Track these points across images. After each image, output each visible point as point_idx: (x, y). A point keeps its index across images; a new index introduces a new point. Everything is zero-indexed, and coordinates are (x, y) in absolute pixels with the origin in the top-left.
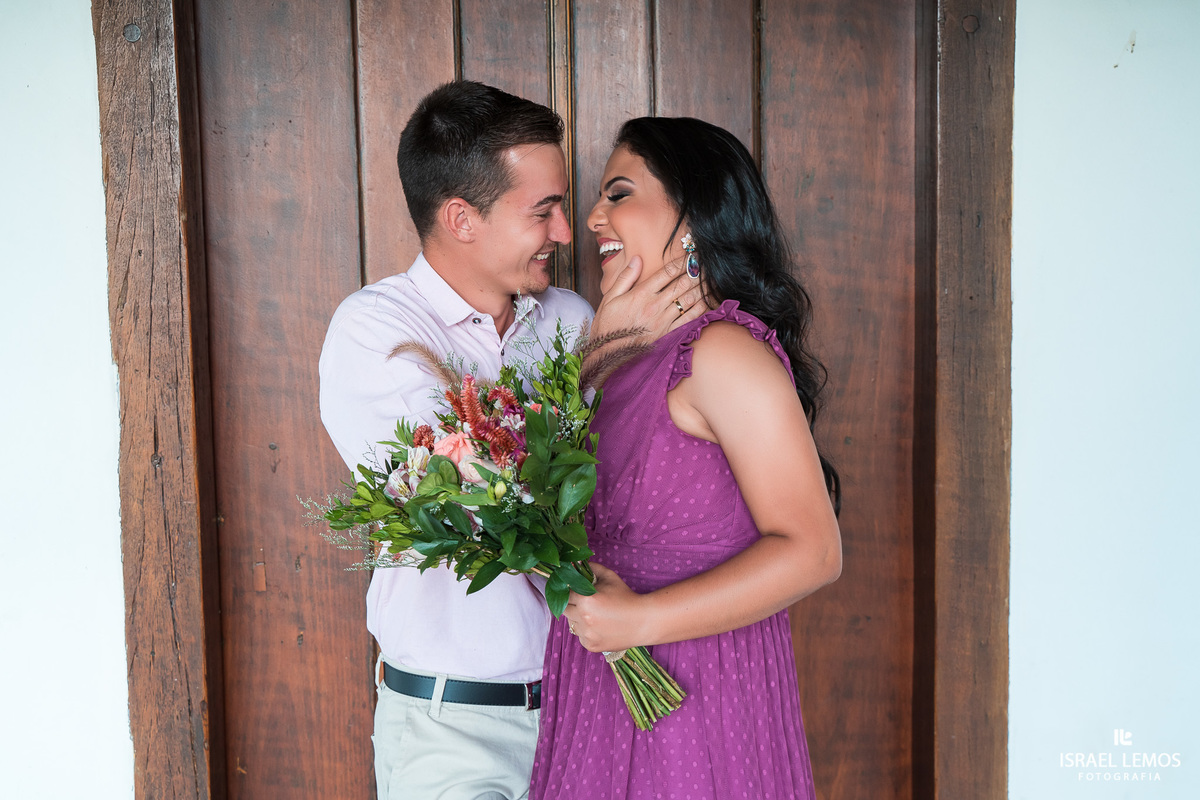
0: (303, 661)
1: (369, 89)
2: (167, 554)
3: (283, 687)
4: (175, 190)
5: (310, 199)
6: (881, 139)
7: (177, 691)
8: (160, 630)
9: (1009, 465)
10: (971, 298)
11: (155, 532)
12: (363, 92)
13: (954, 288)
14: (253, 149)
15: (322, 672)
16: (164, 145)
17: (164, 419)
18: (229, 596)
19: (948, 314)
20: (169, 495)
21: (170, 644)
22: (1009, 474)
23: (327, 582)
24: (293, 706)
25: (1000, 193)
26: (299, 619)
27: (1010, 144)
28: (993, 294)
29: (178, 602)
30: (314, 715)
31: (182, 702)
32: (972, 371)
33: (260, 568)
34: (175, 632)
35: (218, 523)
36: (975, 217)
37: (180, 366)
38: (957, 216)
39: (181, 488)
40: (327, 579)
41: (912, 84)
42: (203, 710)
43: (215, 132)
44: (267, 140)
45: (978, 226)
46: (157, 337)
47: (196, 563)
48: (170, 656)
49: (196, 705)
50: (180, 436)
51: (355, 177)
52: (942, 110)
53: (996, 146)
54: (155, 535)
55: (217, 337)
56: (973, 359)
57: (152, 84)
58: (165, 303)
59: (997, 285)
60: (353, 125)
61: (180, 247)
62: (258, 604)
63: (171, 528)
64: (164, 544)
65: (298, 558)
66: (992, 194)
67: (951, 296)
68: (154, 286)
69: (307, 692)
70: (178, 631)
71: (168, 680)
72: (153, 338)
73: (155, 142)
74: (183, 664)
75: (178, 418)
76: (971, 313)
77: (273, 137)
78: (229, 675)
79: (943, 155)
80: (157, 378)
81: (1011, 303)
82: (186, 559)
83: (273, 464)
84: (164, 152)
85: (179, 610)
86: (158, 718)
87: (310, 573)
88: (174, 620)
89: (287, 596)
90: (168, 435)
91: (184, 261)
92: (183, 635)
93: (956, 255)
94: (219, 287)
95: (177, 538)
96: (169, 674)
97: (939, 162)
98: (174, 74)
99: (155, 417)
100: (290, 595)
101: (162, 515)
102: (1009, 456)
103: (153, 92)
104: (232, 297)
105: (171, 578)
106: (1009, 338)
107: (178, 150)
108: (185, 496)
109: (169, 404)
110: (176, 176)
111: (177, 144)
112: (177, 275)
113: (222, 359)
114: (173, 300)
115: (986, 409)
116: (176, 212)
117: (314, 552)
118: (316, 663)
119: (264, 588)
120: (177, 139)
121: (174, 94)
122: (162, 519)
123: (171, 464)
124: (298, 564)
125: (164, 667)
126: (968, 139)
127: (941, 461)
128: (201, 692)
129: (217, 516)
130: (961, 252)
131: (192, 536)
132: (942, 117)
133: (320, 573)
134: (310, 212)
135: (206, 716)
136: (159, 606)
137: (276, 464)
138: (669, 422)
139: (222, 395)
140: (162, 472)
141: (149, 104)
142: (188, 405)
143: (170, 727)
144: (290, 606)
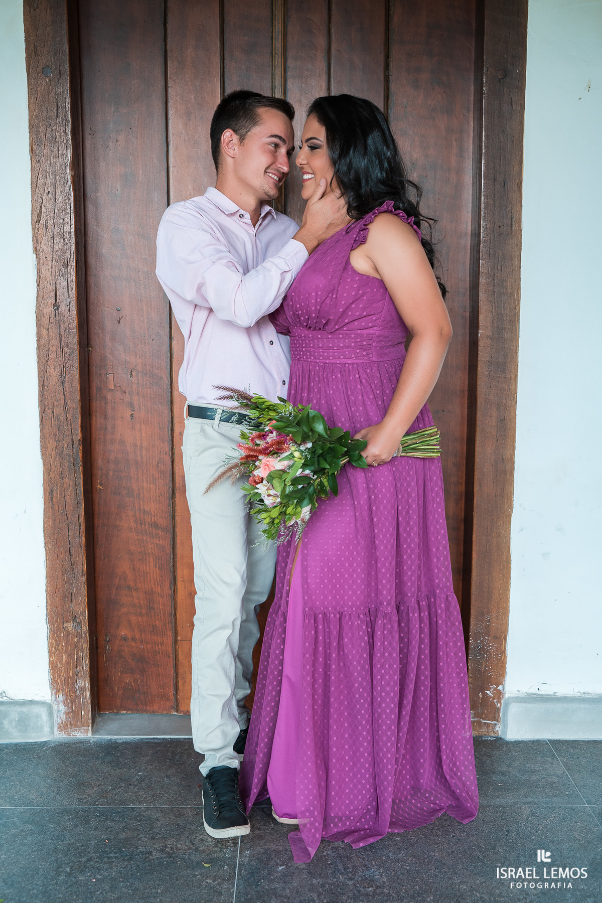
0: (133, 428)
1: (174, 110)
2: (61, 359)
3: (122, 442)
4: (67, 158)
5: (141, 172)
6: (454, 143)
7: (66, 434)
8: (57, 400)
9: (518, 320)
10: (499, 227)
11: (54, 346)
12: (170, 113)
13: (490, 221)
14: (111, 144)
15: (144, 435)
16: (62, 133)
17: (60, 284)
18: (94, 390)
19: (487, 236)
20: (62, 326)
21: (62, 408)
22: (519, 325)
23: (147, 385)
24: (128, 453)
25: (516, 168)
26: (131, 405)
27: (522, 141)
28: (512, 225)
29: (66, 385)
30: (139, 458)
31: (68, 440)
32: (499, 268)
33: (110, 377)
34: (65, 401)
35: (89, 351)
36: (502, 182)
37: (69, 256)
38: (492, 181)
39: (69, 323)
40: (147, 383)
41: (471, 114)
42: (79, 444)
43: (90, 134)
44: (118, 139)
45: (504, 187)
46: (57, 240)
47: (76, 364)
48: (63, 414)
49: (76, 442)
50: (68, 294)
51: (165, 160)
52: (486, 122)
53: (514, 142)
54: (54, 348)
55: (89, 248)
56: (500, 260)
57: (57, 100)
58: (62, 221)
59: (514, 220)
60: (164, 130)
61: (70, 190)
62: (109, 396)
63: (63, 344)
64: (59, 353)
65: (132, 371)
66: (512, 169)
67: (488, 226)
68: (56, 211)
69: (135, 445)
70: (66, 401)
71: (61, 427)
72: (55, 240)
73: (58, 132)
74: (69, 419)
75: (68, 284)
76: (499, 235)
77: (121, 137)
78: (94, 435)
79: (485, 147)
80: (57, 262)
81: (521, 230)
82: (71, 362)
83: (118, 319)
84: (62, 137)
85: (67, 389)
86: (56, 447)
87: (138, 380)
88: (64, 395)
89: (125, 392)
90: (63, 293)
91: (72, 198)
92: (69, 404)
93: (492, 202)
94: (91, 221)
95: (66, 349)
96: (62, 424)
97: (483, 151)
98: (69, 95)
99: (56, 283)
100: (127, 391)
101: (58, 337)
102: (519, 316)
103: (57, 104)
104: (97, 226)
105: (64, 372)
106: (520, 250)
107: (70, 137)
108: (71, 326)
109: (63, 276)
110: (69, 150)
111: (69, 134)
112: (68, 206)
113: (92, 260)
114: (66, 219)
115: (506, 288)
116: (68, 171)
117: (139, 368)
118: (141, 430)
119: (113, 387)
120: (70, 130)
121: (68, 106)
122: (58, 339)
123: (64, 309)
124: (131, 375)
125: (59, 420)
126: (500, 138)
127: (481, 317)
128: (78, 435)
129: (88, 347)
130: (494, 201)
131: (74, 349)
132: (486, 125)
133: (143, 380)
134: (140, 179)
135: (81, 448)
136: (57, 387)
137: (120, 319)
138: (350, 266)
139: (92, 281)
140: (59, 313)
141: (55, 111)
142: (73, 276)
143: (61, 453)
144: (127, 398)
